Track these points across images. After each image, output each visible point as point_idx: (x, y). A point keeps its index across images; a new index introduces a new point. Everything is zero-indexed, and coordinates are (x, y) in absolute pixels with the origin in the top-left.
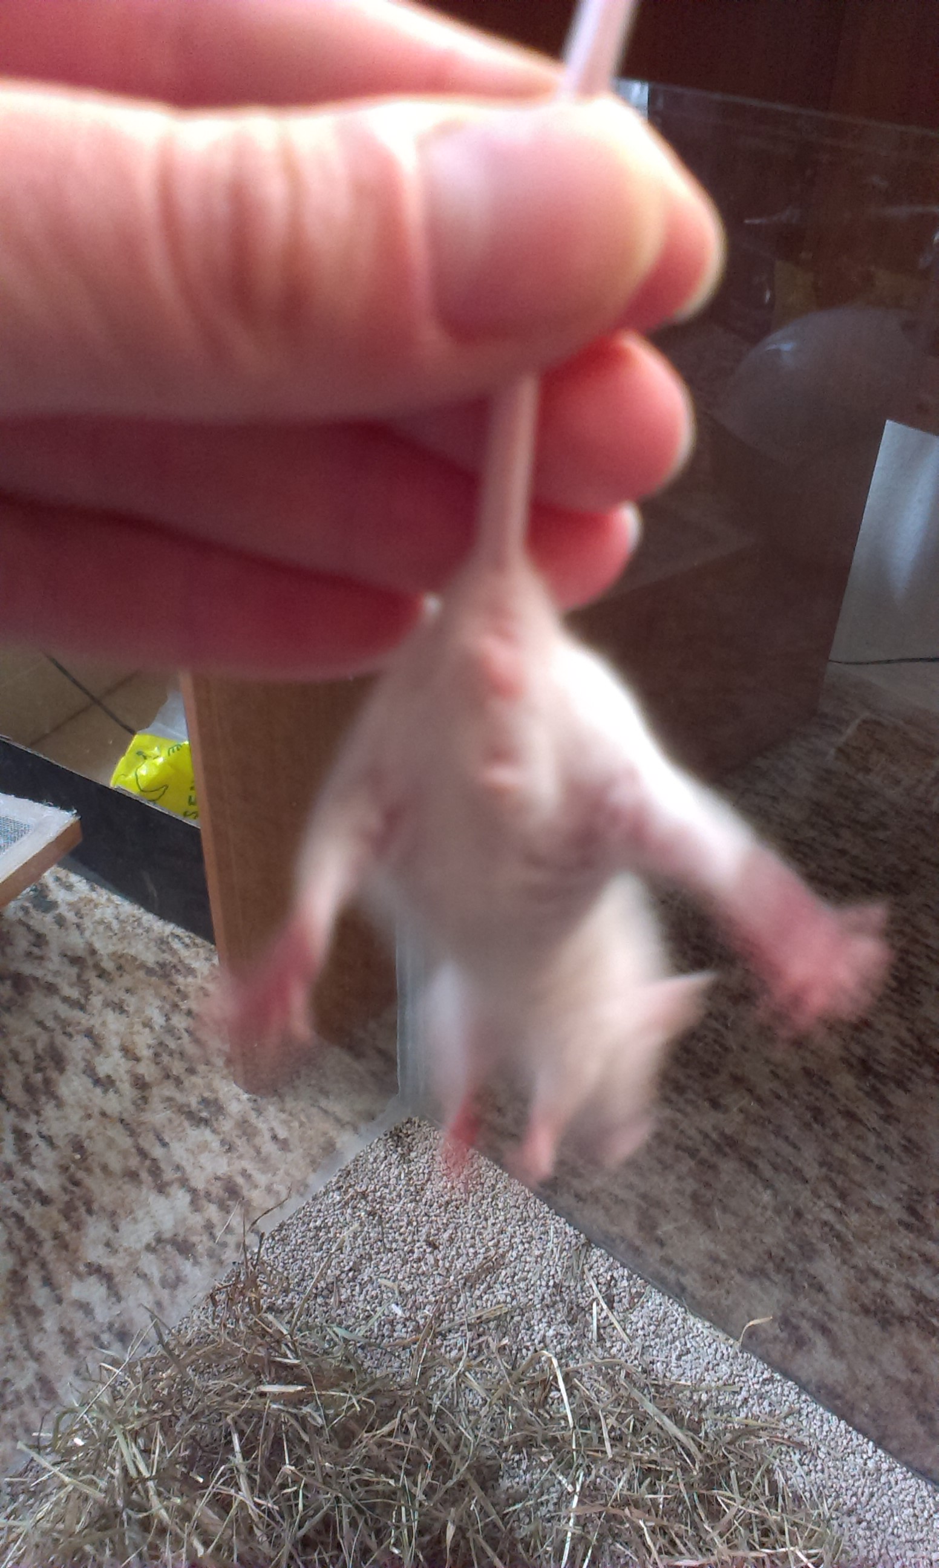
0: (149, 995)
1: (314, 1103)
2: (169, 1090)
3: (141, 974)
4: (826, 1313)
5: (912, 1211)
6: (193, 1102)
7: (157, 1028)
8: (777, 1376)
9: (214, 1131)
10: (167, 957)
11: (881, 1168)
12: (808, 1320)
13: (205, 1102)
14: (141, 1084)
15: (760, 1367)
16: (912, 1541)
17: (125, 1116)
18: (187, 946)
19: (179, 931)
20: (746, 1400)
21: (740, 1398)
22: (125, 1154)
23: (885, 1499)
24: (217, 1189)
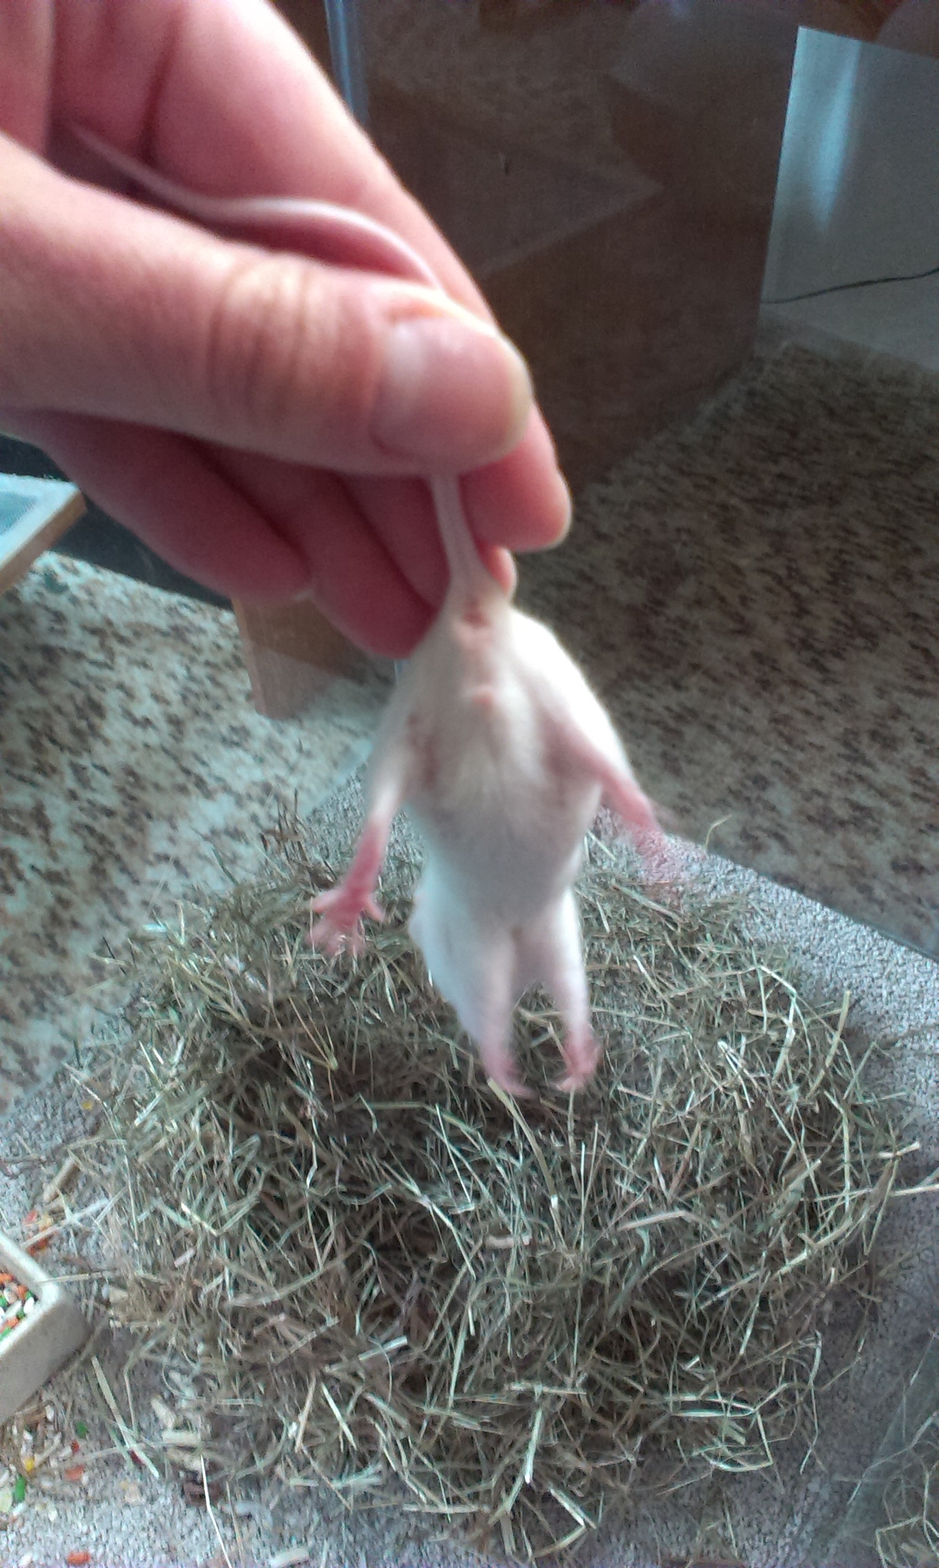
0: (168, 652)
1: (327, 720)
2: (200, 723)
3: (157, 637)
4: (779, 825)
5: (847, 744)
6: (224, 730)
7: (179, 676)
8: (739, 867)
9: (246, 750)
10: (179, 622)
11: (821, 718)
12: (764, 831)
13: (233, 729)
14: (175, 722)
15: (725, 862)
16: (857, 967)
17: (167, 746)
18: (194, 611)
19: (185, 600)
20: (715, 887)
21: (710, 886)
22: (172, 774)
23: (833, 941)
24: (256, 792)
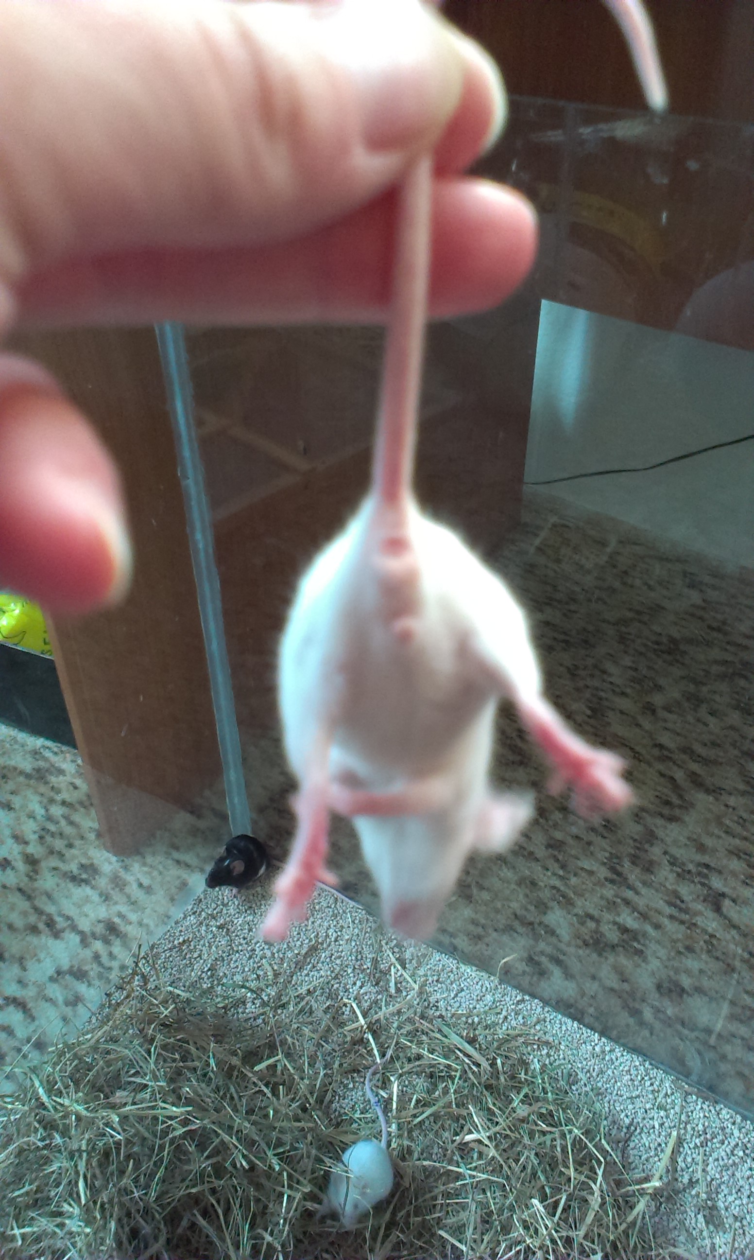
0: (29, 793)
1: (168, 854)
2: (54, 862)
3: (21, 779)
4: (558, 950)
5: (613, 870)
6: (74, 867)
7: (39, 817)
8: (527, 997)
9: (93, 888)
10: (41, 764)
12: (546, 956)
13: (82, 866)
15: (514, 993)
16: (631, 1098)
18: (56, 753)
19: (49, 743)
20: (506, 1018)
21: (502, 1016)
22: (25, 914)
23: (610, 1072)
24: (100, 929)
